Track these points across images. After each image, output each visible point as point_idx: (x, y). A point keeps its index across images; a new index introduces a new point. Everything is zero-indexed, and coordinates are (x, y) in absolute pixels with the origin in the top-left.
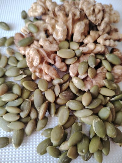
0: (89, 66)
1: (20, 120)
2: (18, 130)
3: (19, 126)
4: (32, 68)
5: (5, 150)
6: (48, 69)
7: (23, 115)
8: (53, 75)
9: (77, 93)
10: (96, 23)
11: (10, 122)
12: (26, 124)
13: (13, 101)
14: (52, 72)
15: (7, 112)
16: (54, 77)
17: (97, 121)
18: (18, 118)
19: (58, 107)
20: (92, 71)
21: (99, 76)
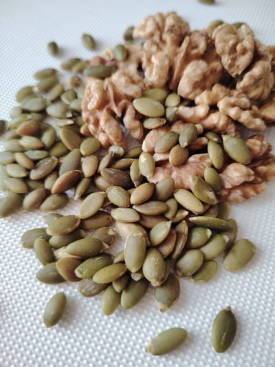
0: (177, 143)
1: (26, 179)
2: (14, 193)
3: (18, 187)
4: (85, 112)
7: (34, 175)
8: (110, 134)
9: (135, 181)
10: (232, 73)
11: (11, 177)
12: (30, 190)
15: (15, 162)
16: (112, 138)
17: (135, 235)
18: (23, 174)
20: (176, 152)
21: (188, 168)
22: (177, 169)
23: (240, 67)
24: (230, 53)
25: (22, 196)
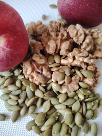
1: (18, 104)
2: (16, 111)
3: (17, 108)
5: (4, 123)
6: (37, 76)
7: (20, 101)
9: (57, 93)
10: (78, 43)
11: (12, 105)
12: (21, 107)
13: (15, 91)
14: (40, 79)
15: (10, 98)
18: (16, 103)
19: (43, 101)
22: (69, 84)
23: (81, 40)
24: (76, 36)
25: (19, 111)
